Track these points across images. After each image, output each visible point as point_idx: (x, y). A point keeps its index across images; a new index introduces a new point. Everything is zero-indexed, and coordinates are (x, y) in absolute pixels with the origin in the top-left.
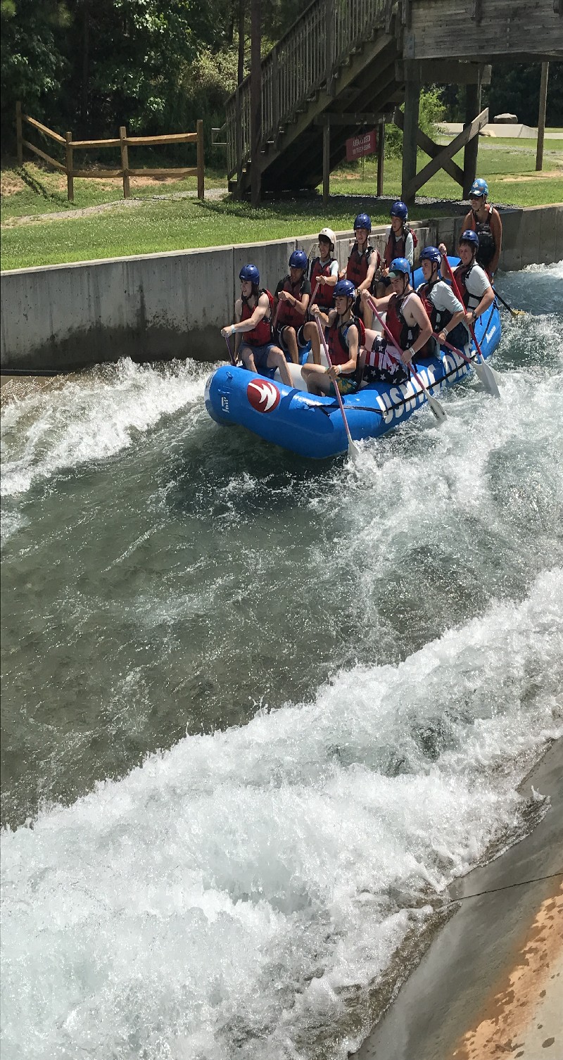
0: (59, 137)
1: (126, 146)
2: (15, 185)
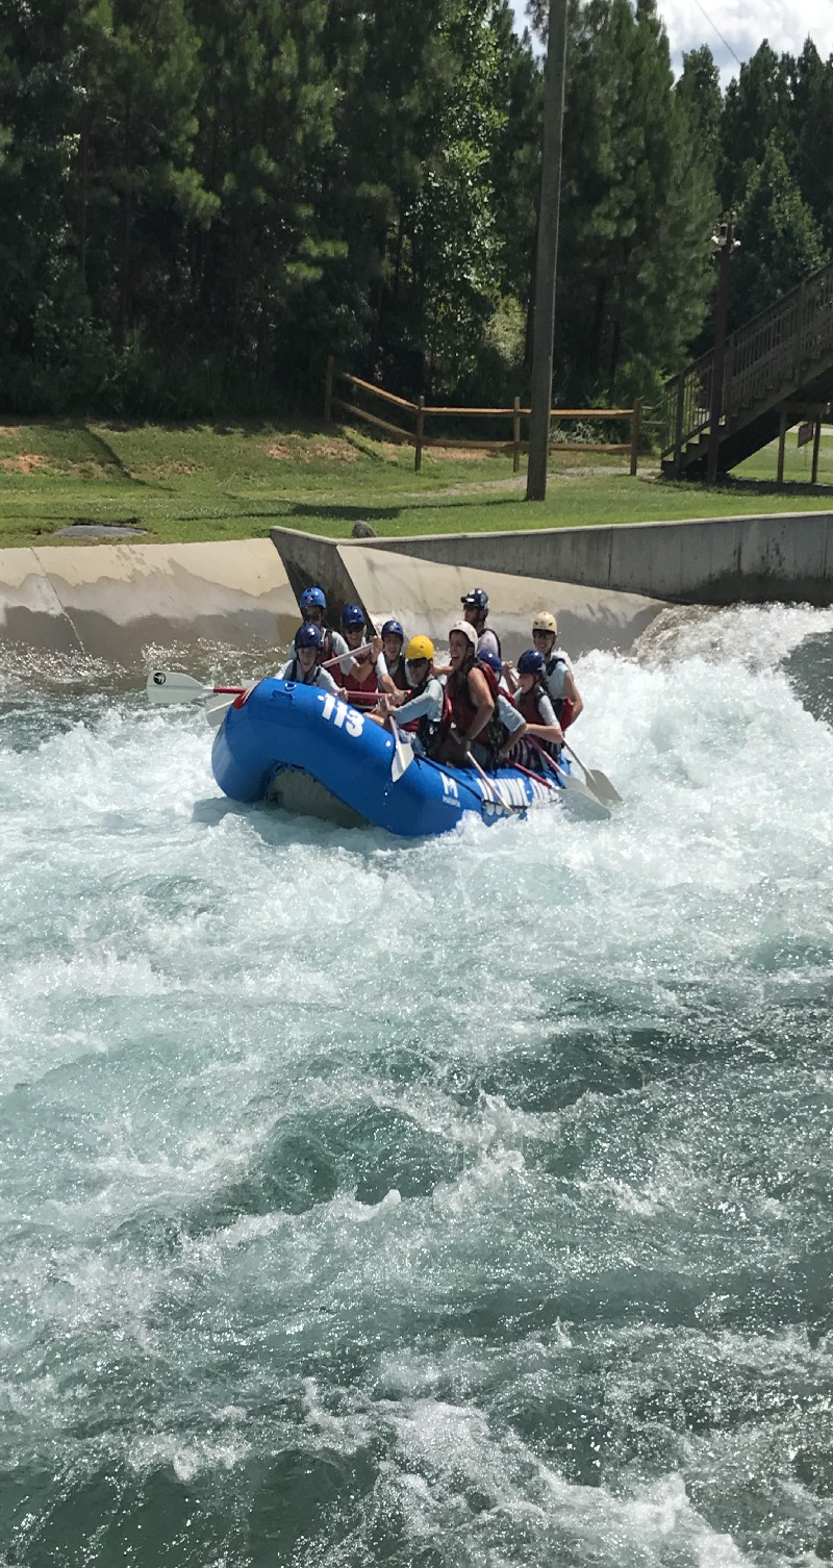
0: (404, 402)
1: (519, 418)
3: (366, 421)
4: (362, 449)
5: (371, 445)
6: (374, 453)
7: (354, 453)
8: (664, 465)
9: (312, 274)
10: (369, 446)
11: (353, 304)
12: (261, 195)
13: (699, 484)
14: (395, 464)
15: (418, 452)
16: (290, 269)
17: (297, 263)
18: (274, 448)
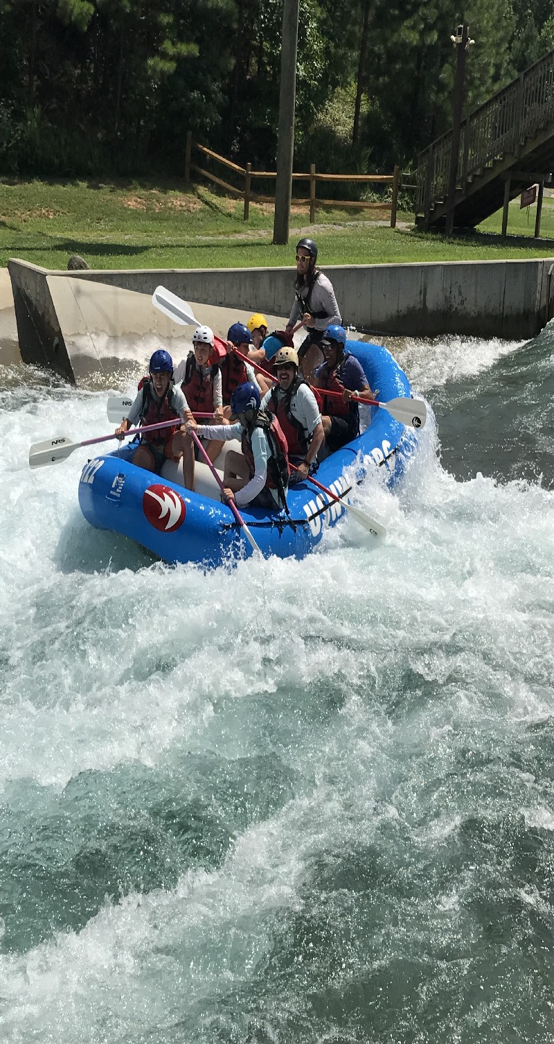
0: (237, 167)
1: (314, 182)
2: (195, 204)
3: (213, 182)
4: (207, 203)
5: (216, 200)
6: (216, 207)
7: (199, 205)
8: (418, 220)
9: (169, 67)
10: (214, 201)
11: (206, 91)
13: (439, 236)
14: (229, 215)
15: (246, 206)
16: (150, 62)
17: (157, 58)
18: (133, 200)
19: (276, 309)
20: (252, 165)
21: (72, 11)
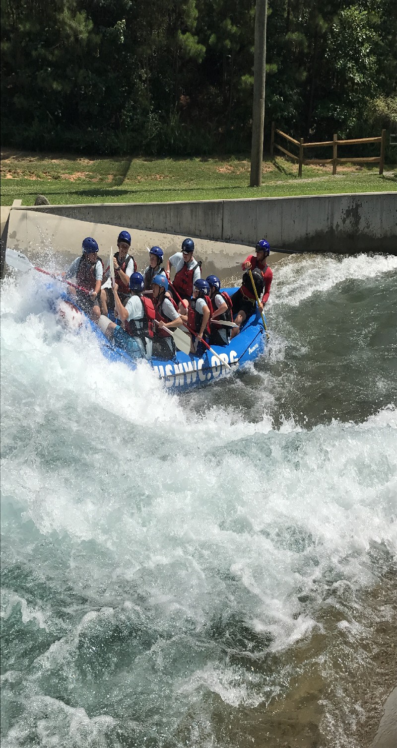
0: (295, 141)
1: (336, 146)
2: (269, 168)
3: (284, 153)
5: (286, 165)
6: (283, 170)
7: (272, 169)
10: (283, 165)
12: (228, 43)
14: (290, 174)
15: (300, 167)
16: (243, 78)
17: (247, 76)
18: (224, 168)
19: (197, 233)
20: (304, 139)
21: (190, 50)
